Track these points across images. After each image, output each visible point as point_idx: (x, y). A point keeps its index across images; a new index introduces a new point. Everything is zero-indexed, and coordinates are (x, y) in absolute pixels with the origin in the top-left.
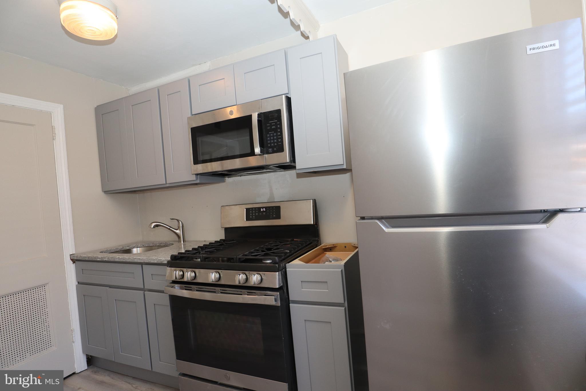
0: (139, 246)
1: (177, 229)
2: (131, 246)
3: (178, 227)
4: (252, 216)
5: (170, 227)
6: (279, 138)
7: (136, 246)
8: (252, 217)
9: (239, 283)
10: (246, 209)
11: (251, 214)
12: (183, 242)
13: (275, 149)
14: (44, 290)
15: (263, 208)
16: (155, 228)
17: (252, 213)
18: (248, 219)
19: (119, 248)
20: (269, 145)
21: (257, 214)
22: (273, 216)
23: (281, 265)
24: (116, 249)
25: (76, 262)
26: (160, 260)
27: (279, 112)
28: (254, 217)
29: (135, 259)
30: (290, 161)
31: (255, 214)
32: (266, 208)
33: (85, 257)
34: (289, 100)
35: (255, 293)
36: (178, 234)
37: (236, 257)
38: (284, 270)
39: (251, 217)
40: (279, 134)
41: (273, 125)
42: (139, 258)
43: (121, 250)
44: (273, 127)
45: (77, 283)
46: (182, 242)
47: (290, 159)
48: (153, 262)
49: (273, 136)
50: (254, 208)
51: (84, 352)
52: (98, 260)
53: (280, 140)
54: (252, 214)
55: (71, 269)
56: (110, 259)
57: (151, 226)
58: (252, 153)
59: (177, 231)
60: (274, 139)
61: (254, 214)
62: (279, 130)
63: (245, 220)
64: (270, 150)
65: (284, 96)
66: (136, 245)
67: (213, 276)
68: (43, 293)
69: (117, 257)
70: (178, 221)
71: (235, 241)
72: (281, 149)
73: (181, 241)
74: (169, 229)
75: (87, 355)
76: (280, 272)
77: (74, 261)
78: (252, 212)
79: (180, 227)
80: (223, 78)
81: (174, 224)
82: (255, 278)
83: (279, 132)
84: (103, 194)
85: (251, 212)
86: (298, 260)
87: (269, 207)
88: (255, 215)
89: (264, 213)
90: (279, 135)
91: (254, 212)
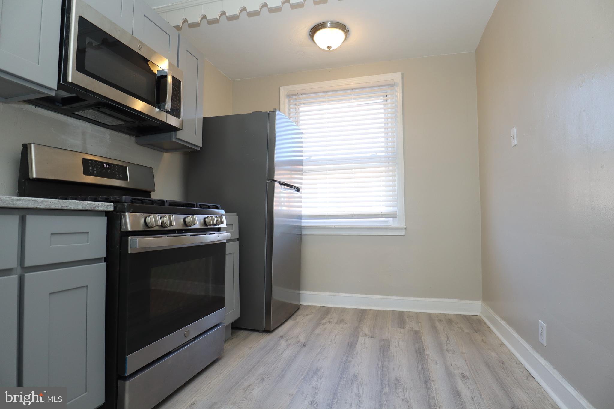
4: (93, 170)
6: (178, 105)
8: (93, 172)
10: (83, 159)
11: (91, 168)
13: (174, 112)
15: (107, 164)
17: (93, 167)
18: (86, 173)
21: (99, 169)
22: (118, 175)
28: (95, 172)
31: (97, 169)
32: (110, 164)
39: (91, 171)
41: (174, 91)
49: (174, 100)
50: (94, 161)
60: (174, 103)
61: (95, 169)
63: (82, 173)
78: (92, 165)
85: (90, 165)
87: (115, 165)
88: (97, 171)
89: (109, 171)
91: (95, 166)
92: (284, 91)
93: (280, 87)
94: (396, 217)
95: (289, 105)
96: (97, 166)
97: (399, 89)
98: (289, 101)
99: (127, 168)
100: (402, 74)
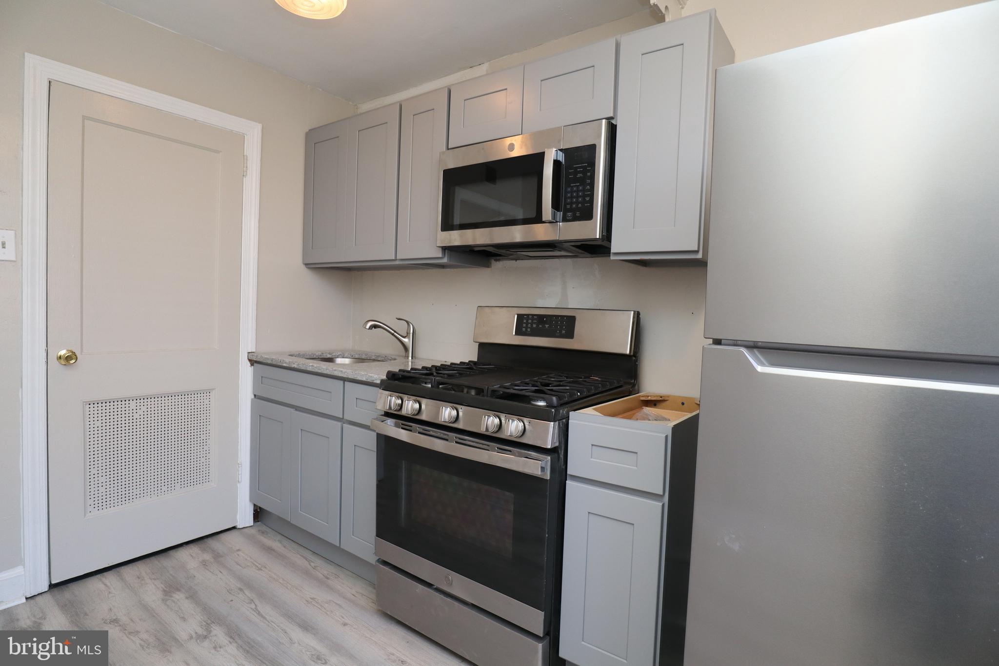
0: (345, 356)
1: (405, 335)
2: (334, 354)
3: (407, 333)
4: (527, 328)
5: (395, 332)
6: (588, 195)
7: (341, 355)
8: (526, 330)
9: (487, 430)
10: (518, 315)
11: (524, 325)
12: (412, 358)
13: (578, 214)
14: (208, 397)
15: (547, 316)
16: (372, 329)
17: (527, 323)
18: (519, 332)
19: (317, 354)
20: (568, 206)
21: (534, 326)
22: (560, 331)
23: (561, 411)
24: (312, 354)
25: (255, 364)
26: (371, 377)
27: (592, 149)
28: (529, 330)
29: (335, 370)
30: (601, 238)
31: (532, 325)
32: (552, 317)
33: (268, 359)
34: (612, 130)
35: (510, 451)
36: (406, 344)
37: (488, 388)
38: (564, 420)
39: (524, 329)
40: (588, 187)
41: (580, 172)
42: (342, 370)
43: (320, 357)
44: (579, 175)
45: (253, 397)
46: (410, 358)
47: (602, 234)
48: (360, 379)
49: (578, 191)
50: (531, 315)
51: (251, 500)
52: (285, 365)
53: (587, 199)
54: (527, 325)
55: (246, 374)
56: (301, 366)
57: (366, 326)
58: (537, 219)
59: (406, 340)
60: (578, 197)
61: (529, 325)
62: (589, 181)
63: (514, 334)
64: (569, 214)
65: (604, 121)
66: (341, 353)
67: (447, 413)
68: (206, 402)
69: (311, 364)
70: (408, 322)
71: (493, 366)
72: (587, 215)
73: (408, 357)
74: (393, 334)
75: (255, 505)
76: (557, 423)
77: (252, 362)
78: (527, 321)
79: (410, 333)
80: (505, 88)
81: (401, 327)
82: (513, 427)
83: (589, 184)
84: (303, 267)
85: (525, 321)
86: (593, 409)
87: (557, 316)
88: (532, 328)
89: (547, 326)
90: (588, 190)
91: (530, 321)
96: (532, 321)
99: (576, 319)
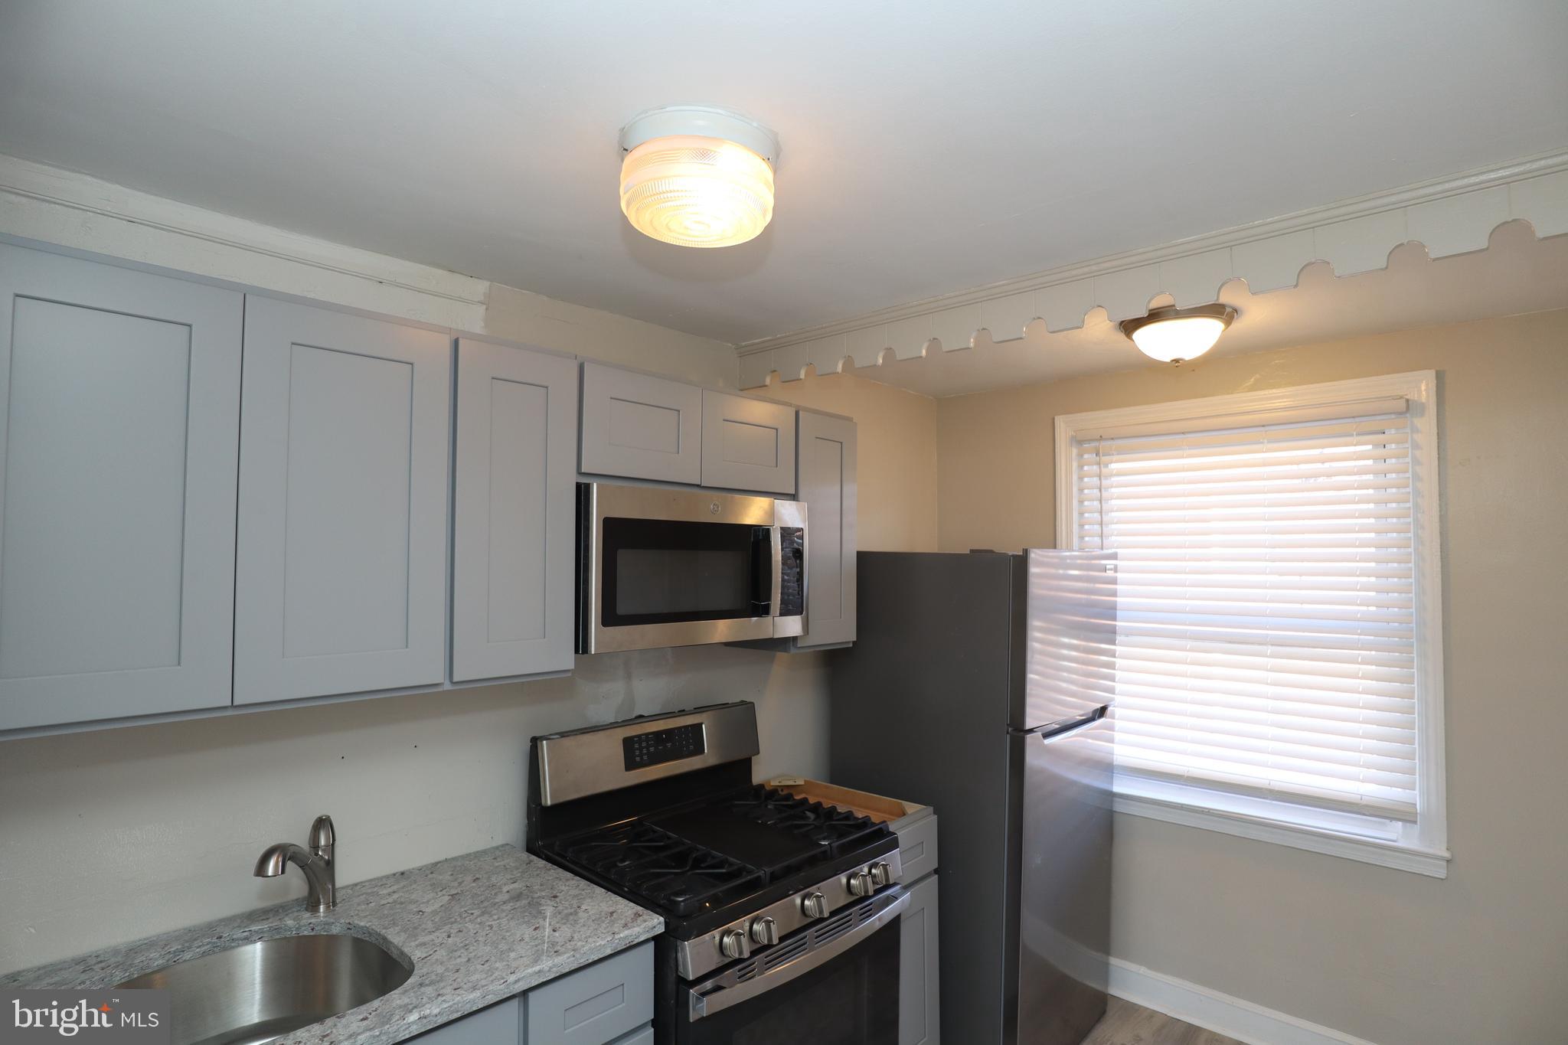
4: (641, 756)
8: (642, 759)
10: (625, 739)
11: (637, 753)
13: (789, 607)
15: (665, 731)
18: (630, 765)
22: (688, 748)
28: (645, 757)
31: (648, 750)
32: (672, 730)
39: (638, 759)
50: (643, 735)
54: (641, 751)
61: (645, 751)
63: (624, 769)
64: (783, 607)
78: (640, 744)
85: (637, 746)
87: (680, 728)
88: (648, 754)
89: (669, 745)
91: (644, 744)
92: (1064, 427)
93: (1056, 417)
94: (1415, 822)
95: (1081, 467)
96: (648, 743)
97: (1427, 424)
98: (1080, 455)
99: (704, 726)
100: (1440, 377)
